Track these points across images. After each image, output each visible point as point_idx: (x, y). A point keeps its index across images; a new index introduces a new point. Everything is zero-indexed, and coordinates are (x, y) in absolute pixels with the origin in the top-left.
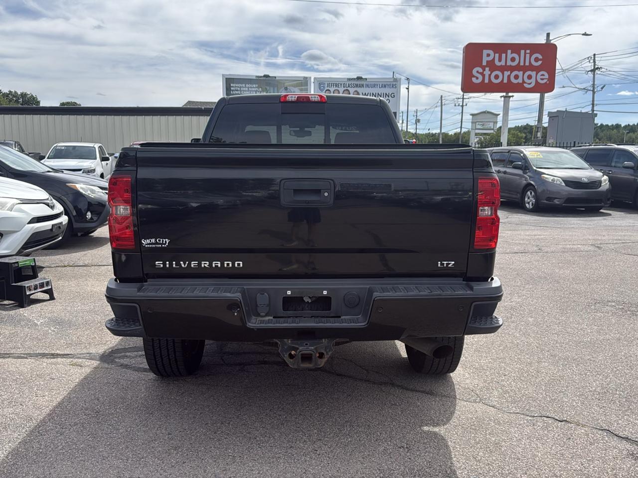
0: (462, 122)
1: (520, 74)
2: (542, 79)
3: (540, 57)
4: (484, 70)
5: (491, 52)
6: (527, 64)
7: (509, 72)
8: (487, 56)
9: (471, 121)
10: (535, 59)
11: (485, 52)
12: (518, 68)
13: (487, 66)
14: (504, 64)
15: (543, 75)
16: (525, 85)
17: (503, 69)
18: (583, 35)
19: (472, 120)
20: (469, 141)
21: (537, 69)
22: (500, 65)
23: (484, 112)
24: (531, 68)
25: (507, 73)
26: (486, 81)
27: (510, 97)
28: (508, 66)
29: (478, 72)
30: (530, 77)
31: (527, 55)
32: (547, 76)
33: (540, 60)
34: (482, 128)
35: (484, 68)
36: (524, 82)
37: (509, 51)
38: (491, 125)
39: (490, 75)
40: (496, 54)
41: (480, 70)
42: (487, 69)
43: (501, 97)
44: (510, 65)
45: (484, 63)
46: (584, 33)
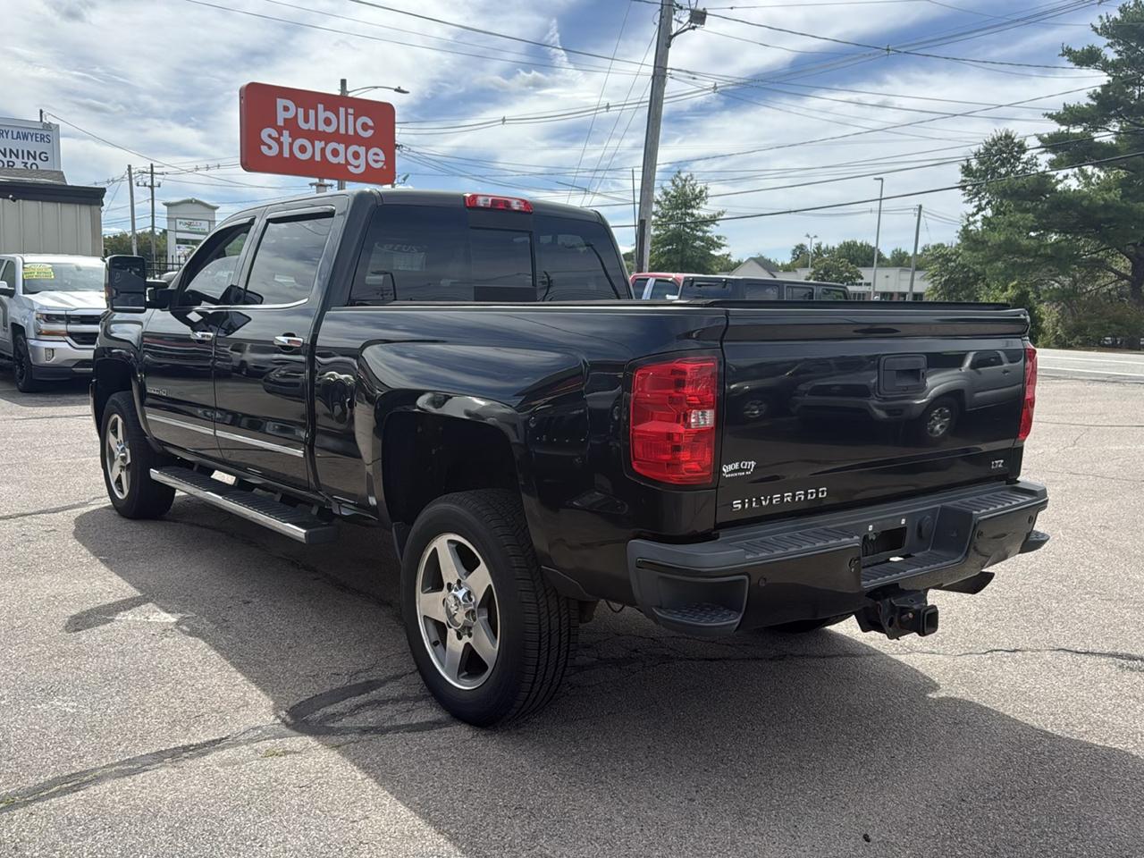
0: (153, 216)
1: (341, 148)
2: (376, 161)
3: (370, 123)
4: (281, 134)
5: (290, 104)
6: (351, 132)
7: (323, 143)
8: (284, 110)
9: (166, 216)
10: (361, 126)
11: (281, 103)
12: (336, 137)
13: (284, 128)
14: (313, 128)
15: (376, 154)
16: (351, 169)
17: (313, 136)
18: (396, 90)
19: (168, 214)
20: (166, 251)
21: (368, 144)
22: (307, 128)
23: (190, 202)
24: (357, 139)
25: (319, 145)
26: (286, 154)
27: (326, 186)
28: (320, 132)
29: (270, 136)
30: (356, 155)
31: (349, 116)
32: (382, 157)
33: (371, 128)
34: (187, 229)
35: (280, 130)
36: (348, 163)
37: (321, 107)
38: (205, 226)
39: (291, 145)
40: (299, 109)
41: (275, 134)
42: (286, 133)
43: (311, 185)
44: (324, 131)
45: (280, 123)
46: (396, 87)
